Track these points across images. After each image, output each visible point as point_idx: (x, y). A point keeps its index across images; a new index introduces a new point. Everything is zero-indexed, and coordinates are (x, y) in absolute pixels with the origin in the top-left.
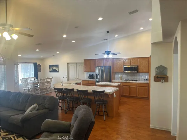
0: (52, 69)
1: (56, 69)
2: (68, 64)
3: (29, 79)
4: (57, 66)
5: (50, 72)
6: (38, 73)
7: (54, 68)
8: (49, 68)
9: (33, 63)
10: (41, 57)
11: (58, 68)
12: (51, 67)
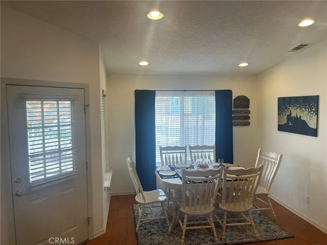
0: (289, 117)
1: (305, 115)
4: (312, 103)
8: (278, 112)
9: (215, 91)
10: (240, 65)
11: (317, 114)
12: (286, 109)
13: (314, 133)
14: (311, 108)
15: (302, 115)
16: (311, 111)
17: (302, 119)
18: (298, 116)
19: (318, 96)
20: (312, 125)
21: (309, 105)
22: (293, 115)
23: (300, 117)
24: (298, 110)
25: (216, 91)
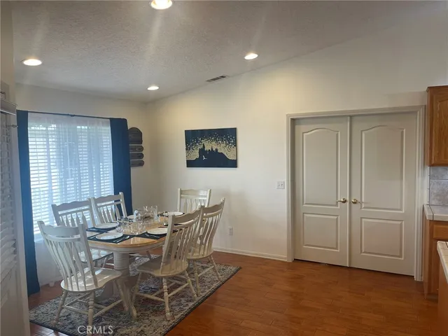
0: (202, 151)
1: (222, 148)
2: (294, 122)
3: (90, 209)
4: (229, 135)
5: (190, 164)
6: (134, 171)
7: (209, 145)
8: (187, 146)
9: (110, 119)
10: (149, 89)
11: (236, 146)
12: (197, 142)
13: (234, 164)
14: (229, 140)
15: (218, 148)
16: (229, 143)
17: (219, 151)
18: (214, 150)
19: (236, 129)
20: (230, 156)
21: (227, 137)
22: (208, 148)
23: (217, 150)
24: (214, 143)
25: (112, 120)
